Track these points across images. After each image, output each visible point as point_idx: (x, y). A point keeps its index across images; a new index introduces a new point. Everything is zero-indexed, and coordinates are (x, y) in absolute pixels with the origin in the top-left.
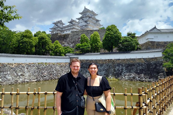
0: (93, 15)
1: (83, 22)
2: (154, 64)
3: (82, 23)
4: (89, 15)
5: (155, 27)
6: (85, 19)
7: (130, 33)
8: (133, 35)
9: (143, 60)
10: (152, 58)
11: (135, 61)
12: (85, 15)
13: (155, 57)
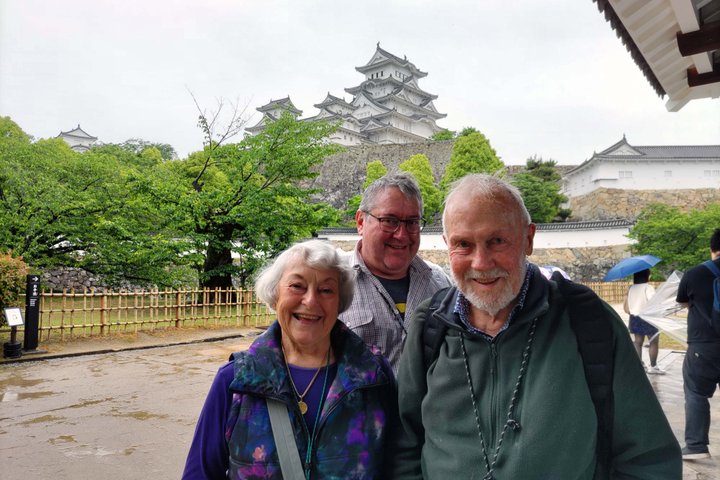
0: (408, 75)
1: (371, 104)
2: (604, 268)
3: (367, 109)
4: (394, 76)
5: (624, 139)
6: (379, 93)
7: (536, 161)
8: (544, 168)
9: (570, 253)
10: (599, 249)
11: (545, 256)
12: (380, 75)
13: (608, 244)
